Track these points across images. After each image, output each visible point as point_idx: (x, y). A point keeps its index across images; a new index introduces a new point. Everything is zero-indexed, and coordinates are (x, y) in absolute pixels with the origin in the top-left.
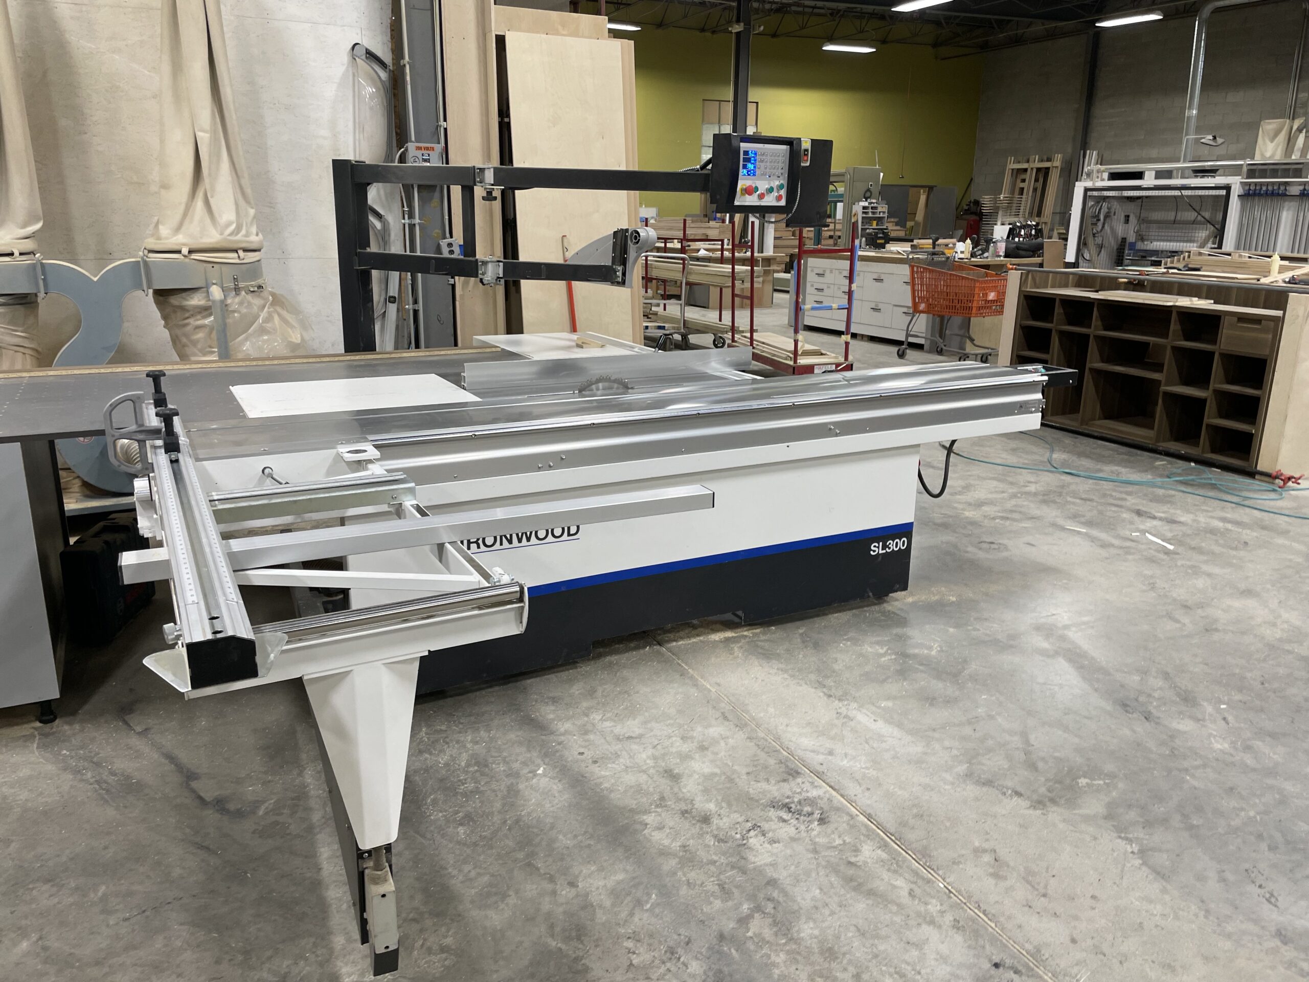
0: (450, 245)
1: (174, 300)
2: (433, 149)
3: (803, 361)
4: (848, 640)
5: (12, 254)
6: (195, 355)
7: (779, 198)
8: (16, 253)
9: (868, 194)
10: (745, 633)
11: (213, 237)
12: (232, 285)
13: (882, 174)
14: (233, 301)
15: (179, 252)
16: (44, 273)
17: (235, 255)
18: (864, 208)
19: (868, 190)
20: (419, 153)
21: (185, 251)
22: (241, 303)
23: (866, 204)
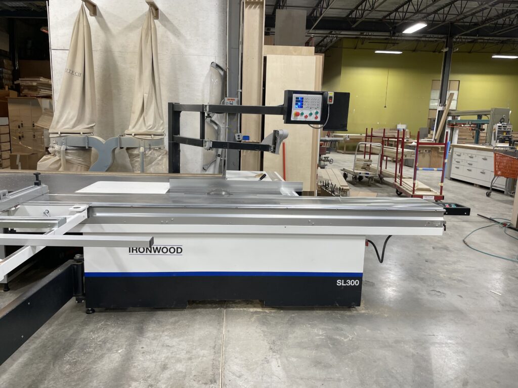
0: (239, 136)
1: (130, 151)
2: (234, 100)
3: (417, 193)
4: (310, 324)
5: (80, 133)
6: (136, 171)
7: (316, 118)
8: (82, 133)
9: (502, 120)
10: (267, 311)
11: (144, 130)
12: (148, 147)
13: (510, 112)
14: (148, 153)
15: (131, 135)
16: (88, 140)
17: (150, 136)
18: (499, 126)
19: (503, 118)
20: (229, 101)
21: (133, 134)
22: (151, 154)
23: (501, 125)
